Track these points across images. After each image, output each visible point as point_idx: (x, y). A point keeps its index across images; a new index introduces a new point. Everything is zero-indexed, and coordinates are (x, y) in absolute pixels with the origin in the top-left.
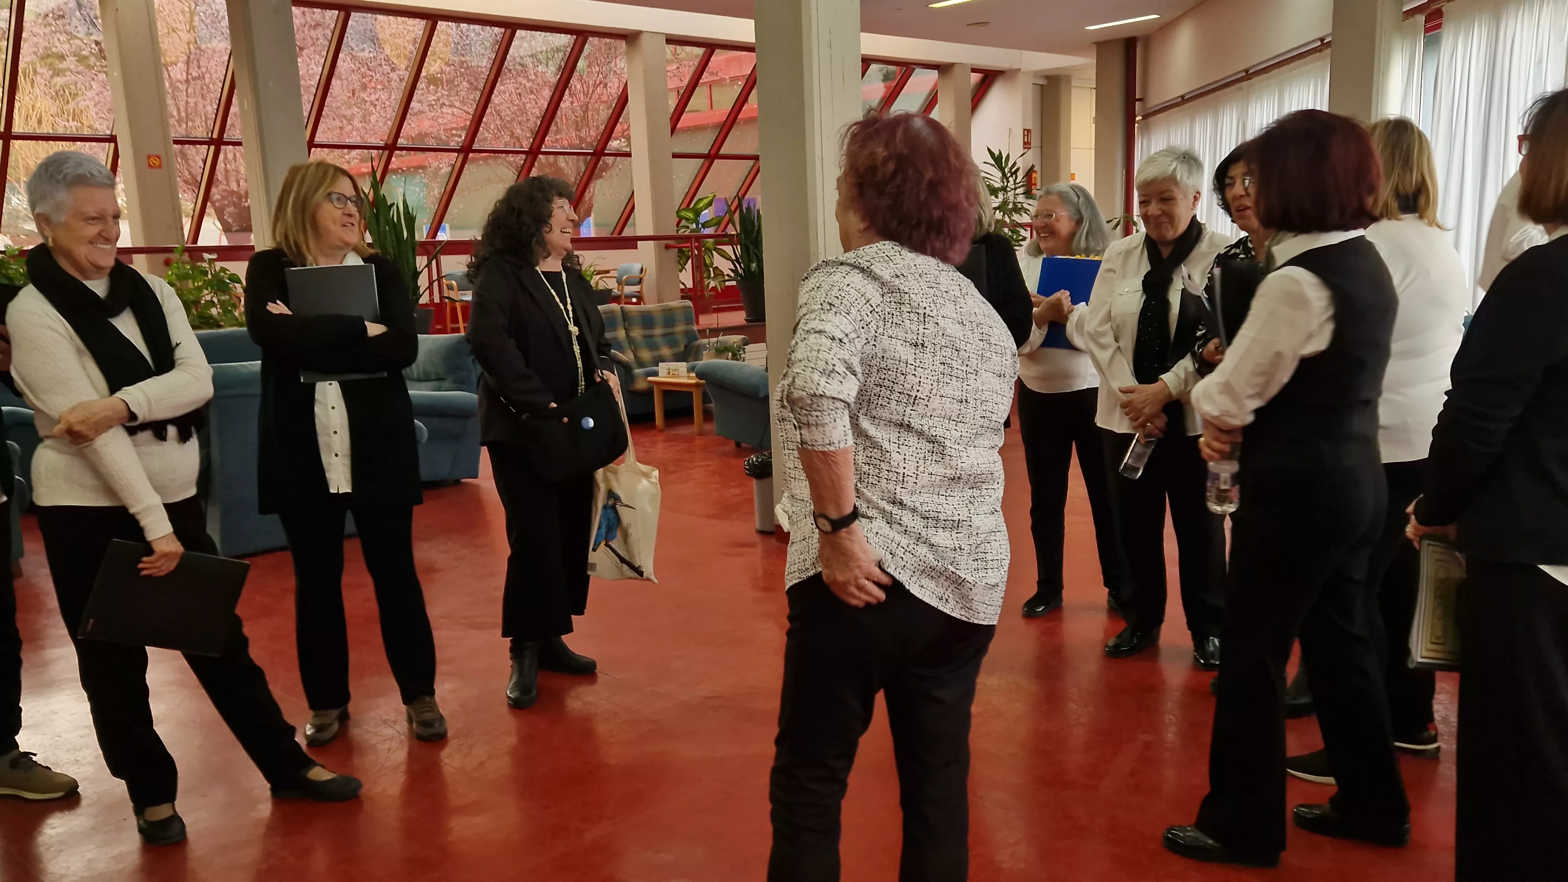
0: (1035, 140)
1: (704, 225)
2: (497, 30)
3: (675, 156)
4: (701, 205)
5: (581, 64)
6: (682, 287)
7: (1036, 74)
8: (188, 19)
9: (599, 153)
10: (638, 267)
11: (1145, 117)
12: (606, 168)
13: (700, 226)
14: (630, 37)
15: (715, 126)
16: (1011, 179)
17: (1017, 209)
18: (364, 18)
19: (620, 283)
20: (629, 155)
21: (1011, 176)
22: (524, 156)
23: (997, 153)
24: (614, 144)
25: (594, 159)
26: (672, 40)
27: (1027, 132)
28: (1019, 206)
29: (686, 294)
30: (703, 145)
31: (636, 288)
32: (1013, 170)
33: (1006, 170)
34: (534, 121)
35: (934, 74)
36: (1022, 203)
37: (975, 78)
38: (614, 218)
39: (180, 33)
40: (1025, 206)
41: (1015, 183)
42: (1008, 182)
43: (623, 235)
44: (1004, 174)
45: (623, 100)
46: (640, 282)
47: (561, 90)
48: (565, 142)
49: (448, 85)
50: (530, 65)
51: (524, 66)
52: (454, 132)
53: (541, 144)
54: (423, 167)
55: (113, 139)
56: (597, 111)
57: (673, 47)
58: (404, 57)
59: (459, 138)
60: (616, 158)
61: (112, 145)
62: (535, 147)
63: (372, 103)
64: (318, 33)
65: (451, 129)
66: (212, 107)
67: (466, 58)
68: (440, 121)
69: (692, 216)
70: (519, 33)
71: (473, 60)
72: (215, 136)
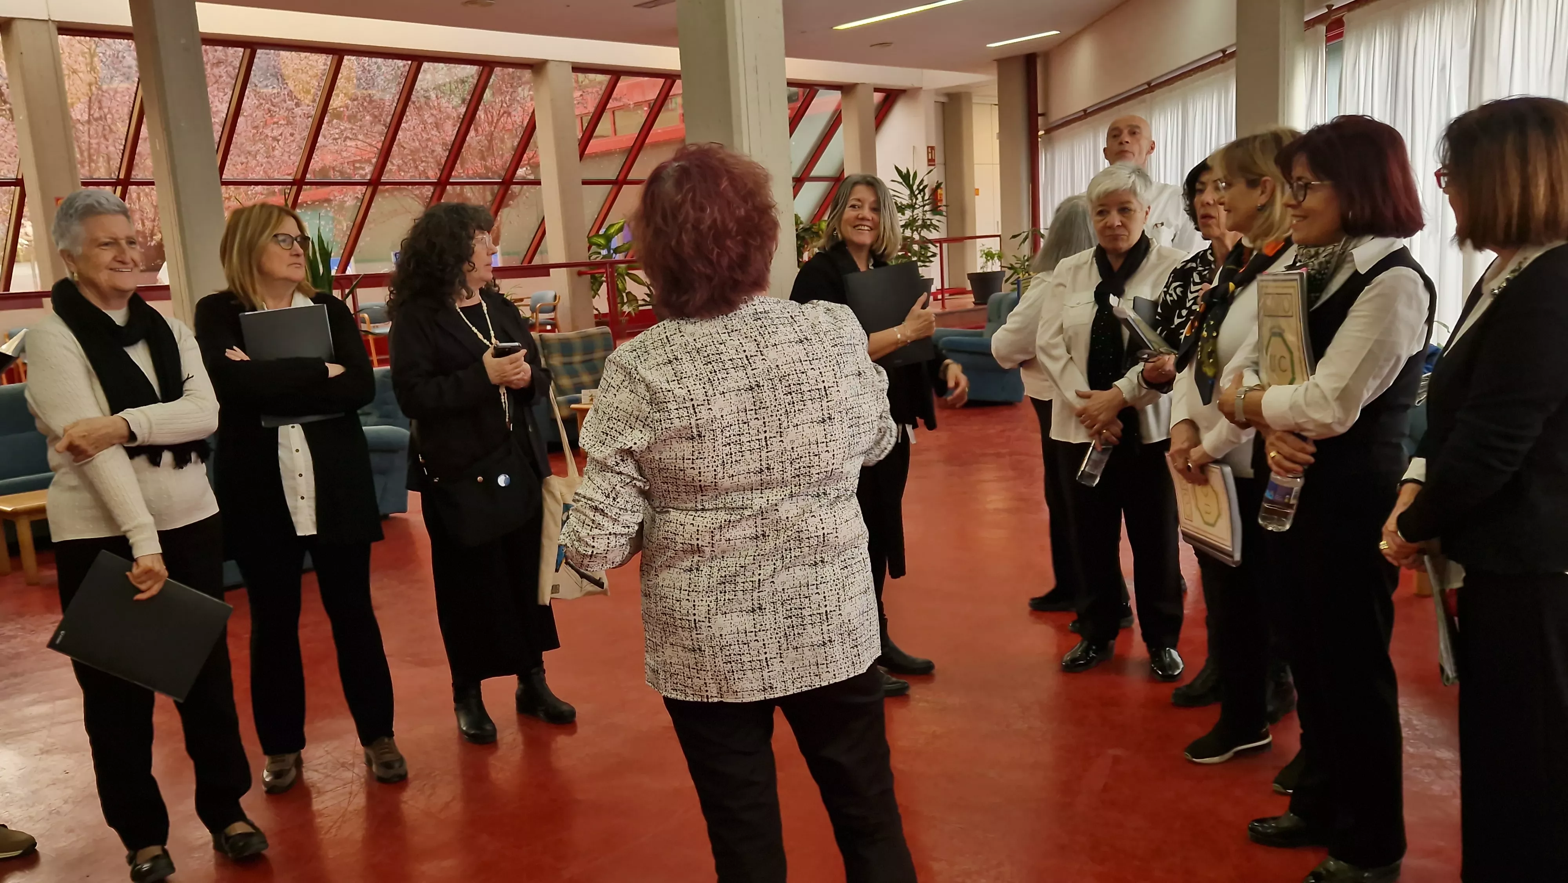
0: (939, 158)
1: (616, 251)
2: (400, 63)
3: (585, 183)
4: (612, 230)
5: (488, 95)
6: (596, 312)
7: (938, 92)
8: (89, 60)
9: (508, 182)
10: (550, 294)
11: (1048, 131)
12: (514, 197)
13: (612, 251)
14: (536, 67)
15: (622, 151)
16: (919, 196)
17: (926, 226)
18: (268, 54)
19: (533, 310)
20: (538, 183)
21: (919, 193)
22: (431, 188)
23: (904, 171)
24: (521, 172)
25: (503, 187)
26: (579, 68)
27: (931, 149)
28: (929, 222)
29: (600, 320)
30: (611, 171)
31: (552, 315)
32: (921, 187)
33: (915, 187)
34: (442, 154)
35: (837, 95)
36: (931, 220)
37: (878, 97)
38: (524, 246)
39: (81, 75)
40: (934, 222)
41: (923, 200)
42: (917, 199)
43: (532, 264)
44: (912, 191)
45: (531, 128)
46: (554, 309)
47: (468, 121)
48: (471, 172)
49: (352, 118)
50: (433, 96)
51: (428, 98)
52: (358, 165)
53: (449, 175)
54: (328, 201)
55: (19, 182)
56: (502, 141)
57: (581, 76)
58: (308, 92)
59: (367, 172)
60: (525, 187)
61: (18, 188)
62: (444, 177)
63: (275, 139)
64: (221, 70)
65: (354, 162)
66: (115, 148)
67: (370, 92)
68: (344, 154)
69: (602, 241)
70: (426, 65)
71: (376, 94)
72: (122, 176)
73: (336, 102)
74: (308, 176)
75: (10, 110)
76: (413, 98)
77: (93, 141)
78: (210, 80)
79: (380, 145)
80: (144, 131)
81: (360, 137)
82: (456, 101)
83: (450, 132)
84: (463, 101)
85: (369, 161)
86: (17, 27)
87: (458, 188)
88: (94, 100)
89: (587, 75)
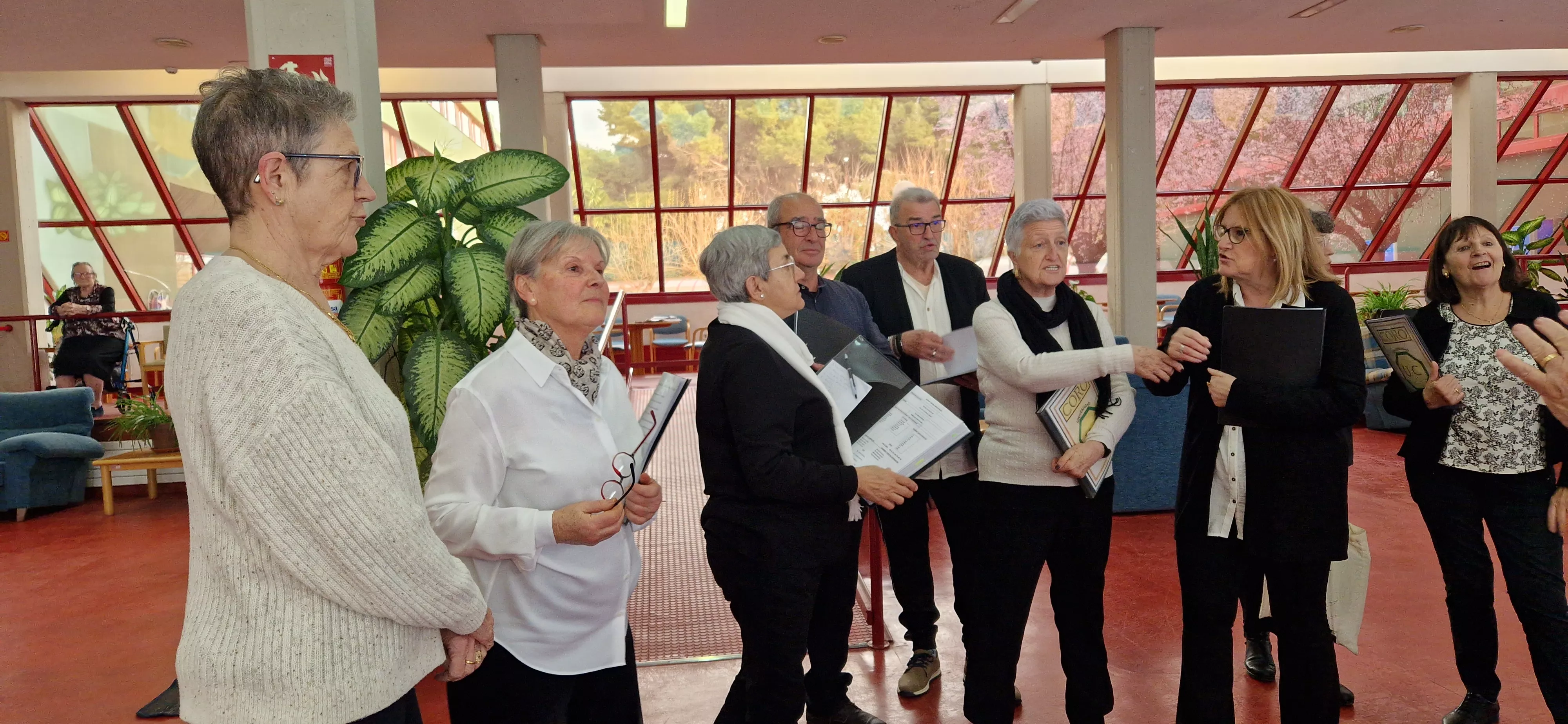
1: (1529, 247)
2: (1318, 89)
3: (1500, 183)
4: (1527, 227)
5: (1403, 110)
8: (1068, 110)
9: (1414, 184)
12: (1419, 197)
13: (1525, 248)
14: (1457, 80)
15: (1546, 151)
18: (1204, 92)
20: (1448, 185)
22: (1335, 193)
24: (1429, 175)
25: (1409, 190)
26: (1504, 77)
30: (1532, 170)
34: (1350, 162)
39: (1061, 120)
45: (1447, 133)
47: (1379, 134)
48: (1375, 178)
49: (1267, 138)
50: (1347, 115)
51: (1341, 116)
52: (1268, 176)
53: (1355, 181)
55: (1011, 200)
56: (1412, 148)
57: (1504, 84)
58: (1233, 119)
60: (1432, 189)
62: (1349, 183)
63: (1200, 159)
64: (1166, 108)
65: (1266, 173)
66: (1078, 172)
67: (1287, 115)
68: (1258, 168)
69: (1515, 238)
70: (1343, 88)
71: (1293, 116)
72: (1081, 193)
73: (1256, 126)
74: (1225, 187)
75: (1012, 149)
76: (1328, 117)
77: (1063, 168)
78: (1157, 116)
79: (1292, 158)
80: (1102, 159)
81: (1273, 153)
82: (1369, 115)
83: (1360, 143)
84: (1376, 117)
85: (1278, 172)
86: (1025, 92)
87: (1361, 191)
88: (1070, 137)
89: (1511, 82)
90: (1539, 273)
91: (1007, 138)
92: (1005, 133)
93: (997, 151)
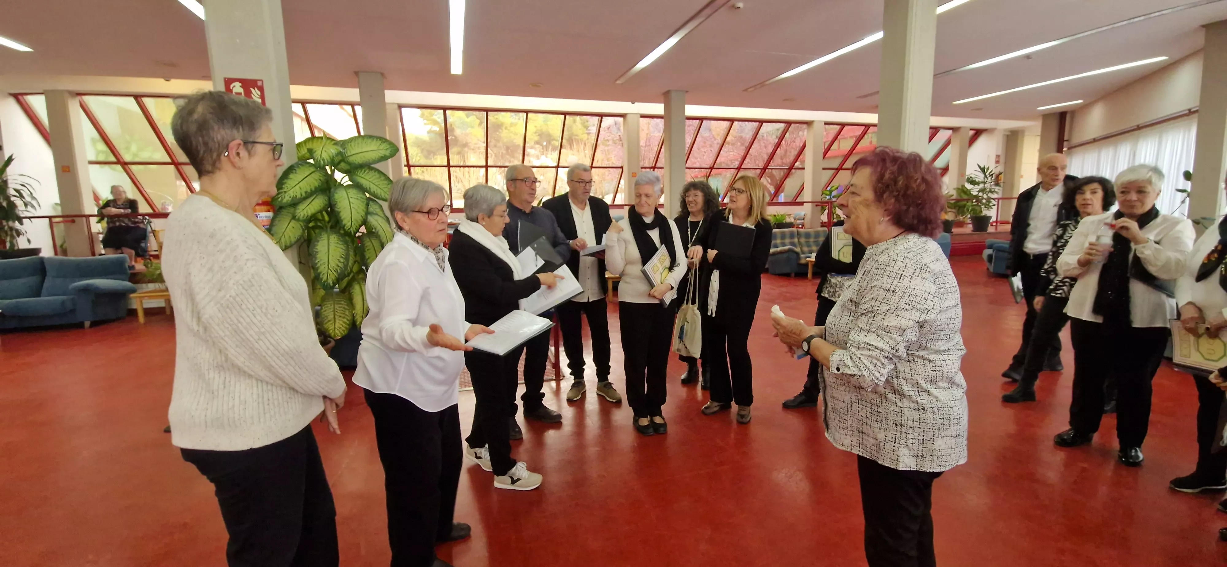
0: (1002, 160)
1: (833, 197)
2: (754, 123)
3: (824, 169)
4: (833, 189)
5: (787, 135)
6: (821, 221)
7: (1005, 130)
8: (648, 126)
9: (791, 168)
10: (803, 213)
11: (1069, 149)
12: (793, 174)
13: (831, 197)
14: (809, 123)
15: (842, 156)
16: (989, 178)
17: (991, 191)
18: (707, 122)
19: (795, 219)
20: (804, 169)
21: (990, 176)
22: (760, 170)
23: (982, 166)
24: (797, 164)
25: (789, 170)
26: (826, 123)
27: (998, 156)
28: (993, 190)
29: (823, 225)
30: (836, 165)
31: (803, 221)
32: (991, 174)
33: (987, 174)
34: (766, 157)
35: (950, 132)
36: (994, 189)
37: (972, 133)
38: (794, 193)
39: (645, 131)
40: (996, 190)
41: (991, 180)
42: (988, 179)
43: (797, 201)
44: (986, 176)
45: (804, 147)
46: (804, 219)
47: (778, 145)
48: (776, 164)
49: (733, 144)
50: (765, 136)
51: (763, 136)
52: (733, 161)
53: (768, 166)
54: (721, 174)
55: (622, 167)
56: (790, 152)
57: (827, 126)
58: (719, 135)
59: (736, 164)
60: (798, 170)
61: (621, 169)
62: (766, 166)
63: (705, 152)
64: (691, 128)
65: (731, 161)
66: (653, 155)
67: (741, 134)
68: (729, 157)
69: (828, 193)
70: (764, 124)
71: (744, 135)
72: (653, 166)
73: (728, 139)
74: (715, 165)
75: (622, 143)
76: (758, 136)
77: (646, 153)
78: (687, 131)
79: (743, 154)
80: (663, 150)
81: (735, 151)
82: (774, 137)
83: (770, 149)
84: (777, 137)
85: (737, 160)
86: (628, 117)
87: (770, 170)
88: (648, 140)
89: (830, 126)
90: (837, 208)
91: (620, 138)
92: (619, 136)
93: (616, 144)
